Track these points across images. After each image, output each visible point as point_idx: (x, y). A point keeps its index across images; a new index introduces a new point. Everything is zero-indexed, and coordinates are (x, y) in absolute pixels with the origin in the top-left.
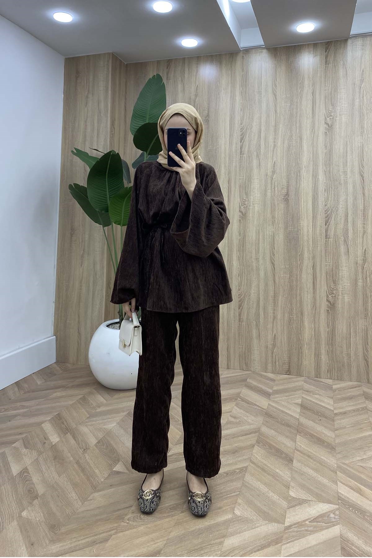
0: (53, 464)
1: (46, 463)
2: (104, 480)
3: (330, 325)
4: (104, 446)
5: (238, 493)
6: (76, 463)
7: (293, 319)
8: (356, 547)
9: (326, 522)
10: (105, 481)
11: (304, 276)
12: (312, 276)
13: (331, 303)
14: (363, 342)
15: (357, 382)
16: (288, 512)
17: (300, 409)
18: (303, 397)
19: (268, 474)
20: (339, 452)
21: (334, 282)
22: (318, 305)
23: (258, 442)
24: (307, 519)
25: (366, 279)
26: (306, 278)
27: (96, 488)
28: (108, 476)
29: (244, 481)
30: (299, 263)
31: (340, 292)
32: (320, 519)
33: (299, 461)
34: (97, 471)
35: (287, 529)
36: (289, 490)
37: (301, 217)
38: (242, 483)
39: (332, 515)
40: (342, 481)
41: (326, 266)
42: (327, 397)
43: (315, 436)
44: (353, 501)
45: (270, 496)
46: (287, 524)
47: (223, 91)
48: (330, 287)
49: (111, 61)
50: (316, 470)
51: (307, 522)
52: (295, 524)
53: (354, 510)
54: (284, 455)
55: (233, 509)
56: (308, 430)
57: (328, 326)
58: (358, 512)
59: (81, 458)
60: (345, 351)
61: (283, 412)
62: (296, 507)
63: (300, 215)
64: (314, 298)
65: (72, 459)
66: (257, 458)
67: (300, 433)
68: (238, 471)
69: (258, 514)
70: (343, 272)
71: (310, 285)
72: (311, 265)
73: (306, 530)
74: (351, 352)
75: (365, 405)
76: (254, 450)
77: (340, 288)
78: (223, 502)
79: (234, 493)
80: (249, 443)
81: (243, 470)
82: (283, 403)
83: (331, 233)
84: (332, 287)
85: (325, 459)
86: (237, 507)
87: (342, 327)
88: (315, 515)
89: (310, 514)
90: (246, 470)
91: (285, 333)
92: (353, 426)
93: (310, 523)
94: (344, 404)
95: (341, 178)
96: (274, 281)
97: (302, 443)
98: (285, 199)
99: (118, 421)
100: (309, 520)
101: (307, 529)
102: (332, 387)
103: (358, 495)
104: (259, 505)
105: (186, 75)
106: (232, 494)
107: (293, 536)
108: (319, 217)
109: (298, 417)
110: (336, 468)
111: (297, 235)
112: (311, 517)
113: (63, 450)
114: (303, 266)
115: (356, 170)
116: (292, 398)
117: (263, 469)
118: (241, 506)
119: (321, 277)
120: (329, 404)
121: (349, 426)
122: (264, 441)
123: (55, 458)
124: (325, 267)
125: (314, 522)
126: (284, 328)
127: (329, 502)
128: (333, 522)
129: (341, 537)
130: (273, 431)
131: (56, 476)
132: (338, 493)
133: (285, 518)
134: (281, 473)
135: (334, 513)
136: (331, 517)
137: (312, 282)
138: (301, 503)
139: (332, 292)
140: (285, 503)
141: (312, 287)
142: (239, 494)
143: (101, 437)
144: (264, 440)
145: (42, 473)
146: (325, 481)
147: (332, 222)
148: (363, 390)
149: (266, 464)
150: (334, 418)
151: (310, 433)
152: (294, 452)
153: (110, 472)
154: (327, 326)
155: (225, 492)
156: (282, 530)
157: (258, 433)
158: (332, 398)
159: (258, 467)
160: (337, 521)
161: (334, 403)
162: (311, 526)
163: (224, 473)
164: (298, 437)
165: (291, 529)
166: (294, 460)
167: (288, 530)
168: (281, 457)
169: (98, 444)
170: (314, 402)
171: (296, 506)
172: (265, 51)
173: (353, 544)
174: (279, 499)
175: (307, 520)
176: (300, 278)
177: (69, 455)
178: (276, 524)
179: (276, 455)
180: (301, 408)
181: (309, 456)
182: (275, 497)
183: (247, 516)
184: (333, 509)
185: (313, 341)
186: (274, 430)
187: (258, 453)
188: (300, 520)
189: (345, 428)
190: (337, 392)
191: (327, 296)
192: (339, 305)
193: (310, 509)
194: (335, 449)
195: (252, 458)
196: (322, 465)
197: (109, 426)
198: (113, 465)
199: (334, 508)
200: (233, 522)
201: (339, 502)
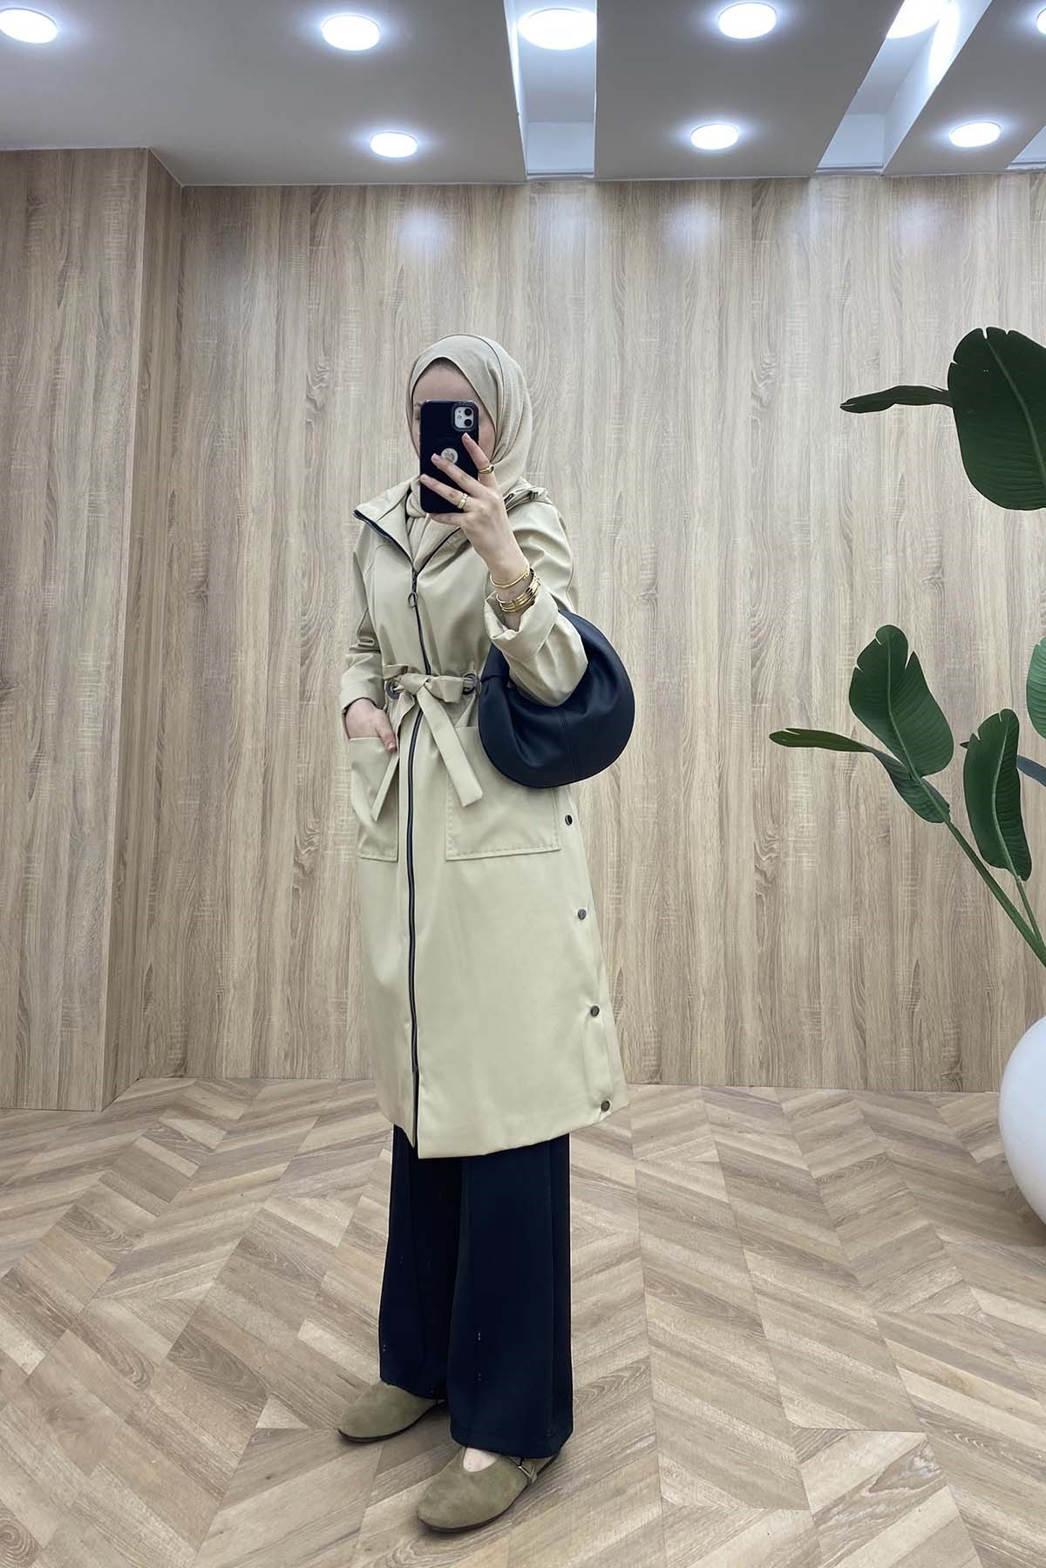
0: (54, 1436)
1: (26, 1437)
2: (240, 1462)
3: (766, 937)
4: (198, 1356)
5: (653, 1438)
6: (129, 1424)
7: (669, 925)
8: (1010, 1539)
9: (911, 1485)
10: (245, 1464)
11: (696, 804)
12: (717, 806)
13: (768, 875)
14: (851, 979)
15: (838, 1088)
16: (803, 1471)
17: (722, 1177)
18: (716, 1142)
19: (712, 1372)
20: (866, 1284)
21: (775, 819)
22: (732, 883)
23: (649, 1283)
24: (861, 1484)
25: (856, 808)
26: (702, 809)
27: (224, 1494)
28: (248, 1446)
29: (655, 1401)
30: (683, 770)
31: (791, 845)
32: (895, 1478)
33: (778, 1323)
34: (205, 1439)
35: (820, 1522)
36: (783, 1408)
37: (689, 645)
38: (650, 1409)
39: (919, 1463)
40: (904, 1362)
41: (754, 777)
42: (780, 1135)
43: (789, 1247)
44: (957, 1415)
45: (741, 1434)
46: (815, 1508)
47: (476, 290)
48: (764, 833)
49: (144, 174)
50: (829, 1342)
51: (865, 1493)
52: (835, 1504)
53: (966, 1439)
54: (732, 1313)
55: (656, 1488)
56: (764, 1233)
57: (760, 939)
58: (979, 1444)
59: (137, 1405)
60: (806, 1004)
61: (680, 1188)
62: (820, 1453)
63: (686, 641)
64: (724, 865)
65: (107, 1412)
66: (664, 1329)
67: (748, 1243)
68: (626, 1374)
69: (729, 1493)
70: (797, 792)
71: (712, 831)
72: (713, 775)
73: (873, 1516)
74: (820, 1008)
75: (881, 1151)
76: (648, 1309)
77: (791, 834)
78: (621, 1473)
79: (640, 1440)
80: (626, 1291)
81: (641, 1370)
82: (673, 1164)
83: (768, 689)
84: (770, 833)
85: (841, 1308)
86: (665, 1482)
87: (796, 941)
88: (876, 1470)
89: (864, 1468)
90: (648, 1367)
91: (648, 964)
92: (875, 1210)
93: (874, 1494)
94: (829, 1150)
95: (792, 542)
96: (619, 822)
97: (765, 1271)
98: (646, 598)
99: (217, 1271)
100: (868, 1484)
101: (872, 1512)
102: (782, 1109)
103: (960, 1395)
104: (720, 1463)
105: (370, 235)
106: (638, 1445)
107: (846, 1539)
108: (736, 647)
109: (728, 1202)
110: (877, 1329)
111: (679, 693)
112: (869, 1476)
113: (71, 1389)
114: (693, 777)
115: (833, 522)
116: (690, 1148)
117: (694, 1361)
118: (674, 1475)
119: (740, 808)
120: (791, 1155)
121: (866, 1210)
122: (666, 1279)
123: (51, 1417)
124: (752, 780)
125: (882, 1490)
126: (644, 950)
127: (898, 1427)
128: (928, 1481)
129: (964, 1520)
130: (678, 1248)
131: (77, 1474)
132: (909, 1397)
133: (804, 1490)
134: (743, 1363)
135: (921, 1457)
136: (918, 1470)
137: (716, 822)
138: (828, 1440)
139: (769, 847)
140: (787, 1446)
141: (716, 835)
142: (656, 1442)
143: (180, 1329)
144: (665, 1275)
145: (25, 1472)
146: (865, 1370)
147: (770, 657)
148: (861, 1110)
149: (696, 1344)
150: (818, 1192)
151: (775, 1241)
152: (756, 1300)
153: (249, 1437)
154: (758, 940)
155: (616, 1442)
156: (809, 1527)
157: (637, 1259)
158: (791, 1137)
159: (678, 1354)
160: (937, 1476)
161: (804, 1153)
162: (878, 1503)
163: (591, 1385)
164: (751, 1258)
165: (832, 1518)
166: (763, 1321)
167: (825, 1522)
168: (727, 1317)
169: (176, 1354)
170: (749, 1154)
171: (819, 1450)
172: (592, 190)
173: (1001, 1534)
174: (766, 1440)
175: (861, 1486)
176: (685, 810)
177: (94, 1399)
178: (788, 1513)
179: (711, 1316)
180: (725, 1175)
181: (797, 1306)
182: (756, 1436)
183: (701, 1502)
184: (915, 1445)
185: (722, 982)
186: (678, 1243)
187: (662, 1315)
188: (844, 1491)
189: (857, 1216)
190: (799, 1121)
191: (758, 859)
192: (789, 883)
193: (857, 1455)
194: (855, 1278)
195: (652, 1331)
196: (839, 1325)
197: (193, 1289)
198: (250, 1410)
199: (915, 1441)
200: (671, 1526)
201: (921, 1424)
